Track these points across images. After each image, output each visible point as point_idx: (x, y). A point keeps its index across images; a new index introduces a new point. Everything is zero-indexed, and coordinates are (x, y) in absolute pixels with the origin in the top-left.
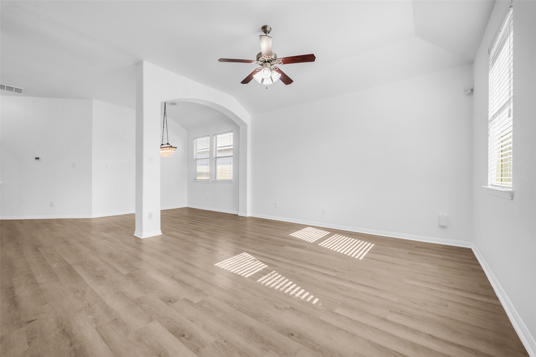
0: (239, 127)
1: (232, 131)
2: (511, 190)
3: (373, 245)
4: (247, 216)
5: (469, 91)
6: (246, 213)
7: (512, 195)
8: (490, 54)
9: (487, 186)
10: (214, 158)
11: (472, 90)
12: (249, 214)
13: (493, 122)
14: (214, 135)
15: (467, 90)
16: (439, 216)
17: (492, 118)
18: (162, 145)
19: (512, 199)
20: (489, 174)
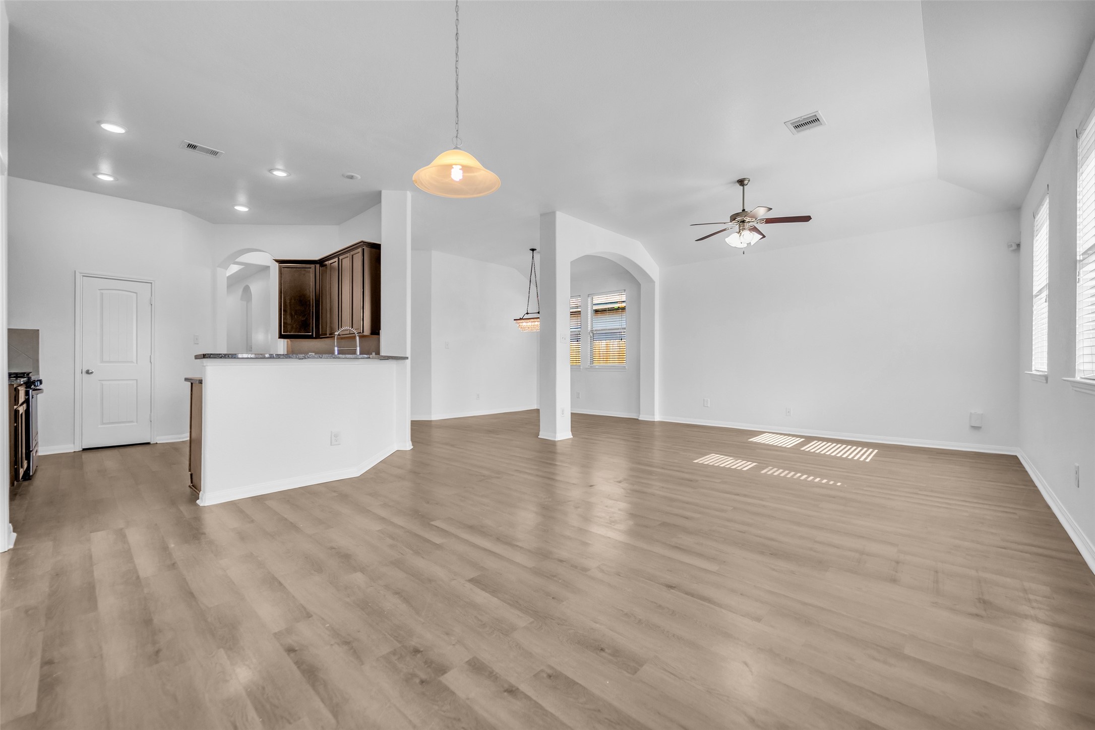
0: (638, 285)
1: (625, 290)
2: (1046, 373)
3: (876, 451)
4: (656, 420)
5: (1014, 247)
6: (654, 415)
7: (1046, 378)
8: (1035, 218)
9: (1032, 371)
10: (589, 331)
11: (1019, 245)
12: (658, 418)
13: (1039, 297)
14: (589, 296)
15: (1011, 246)
16: (971, 413)
17: (1037, 293)
18: (527, 313)
19: (1047, 382)
20: (1033, 358)
